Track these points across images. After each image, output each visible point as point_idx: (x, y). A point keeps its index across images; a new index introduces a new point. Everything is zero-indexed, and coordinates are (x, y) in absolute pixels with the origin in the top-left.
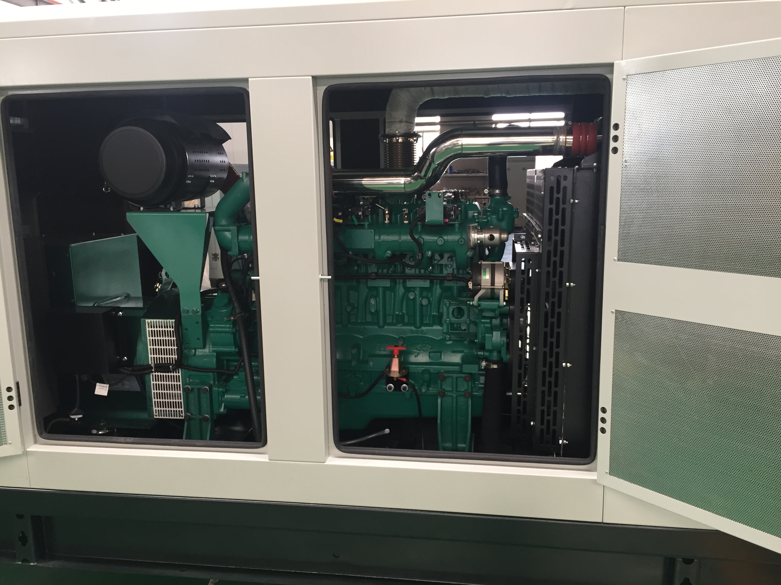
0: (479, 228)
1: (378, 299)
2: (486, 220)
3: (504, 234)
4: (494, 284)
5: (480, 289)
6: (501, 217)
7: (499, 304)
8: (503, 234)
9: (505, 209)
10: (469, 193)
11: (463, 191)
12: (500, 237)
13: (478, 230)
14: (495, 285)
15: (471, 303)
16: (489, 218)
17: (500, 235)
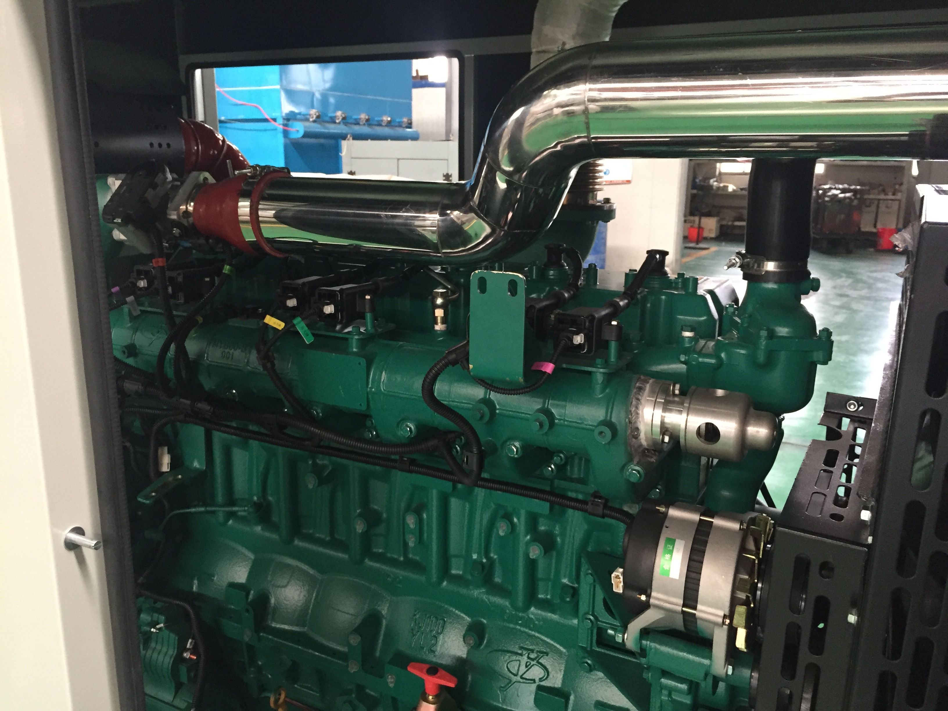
0: (677, 392)
1: (425, 516)
2: (713, 361)
3: (758, 420)
4: (696, 601)
5: (646, 606)
6: (761, 358)
7: (710, 666)
8: (756, 425)
9: (783, 331)
10: (869, 190)
11: (858, 187)
12: (742, 434)
13: (674, 395)
14: (699, 607)
15: (619, 638)
16: (723, 355)
17: (744, 423)
